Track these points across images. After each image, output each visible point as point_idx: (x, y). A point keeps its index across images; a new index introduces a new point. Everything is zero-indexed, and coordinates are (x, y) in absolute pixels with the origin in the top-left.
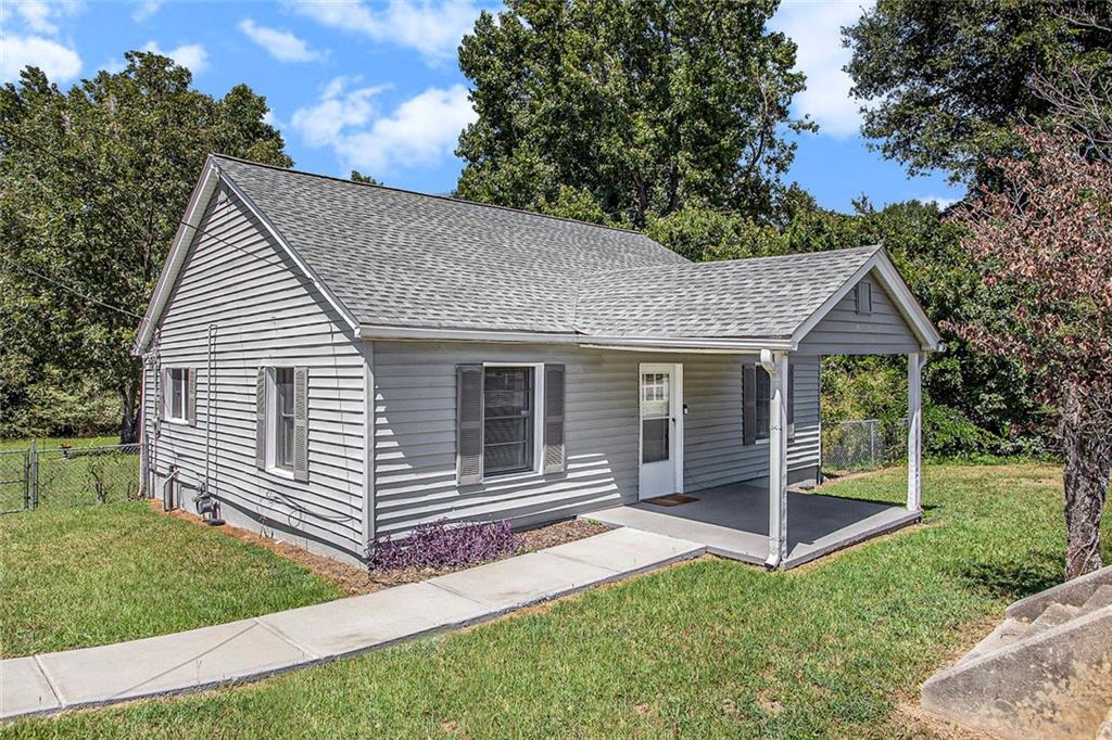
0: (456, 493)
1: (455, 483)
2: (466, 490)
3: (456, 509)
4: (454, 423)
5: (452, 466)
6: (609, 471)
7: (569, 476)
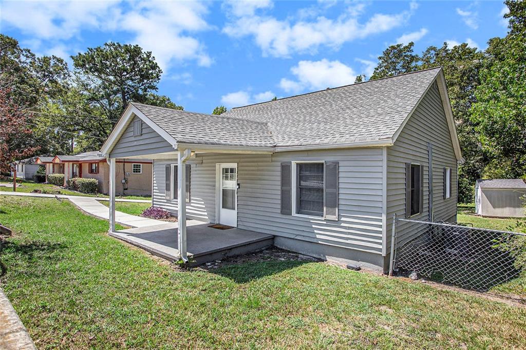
0: (166, 201)
3: (165, 205)
4: (165, 181)
5: (164, 193)
6: (204, 206)
7: (192, 204)
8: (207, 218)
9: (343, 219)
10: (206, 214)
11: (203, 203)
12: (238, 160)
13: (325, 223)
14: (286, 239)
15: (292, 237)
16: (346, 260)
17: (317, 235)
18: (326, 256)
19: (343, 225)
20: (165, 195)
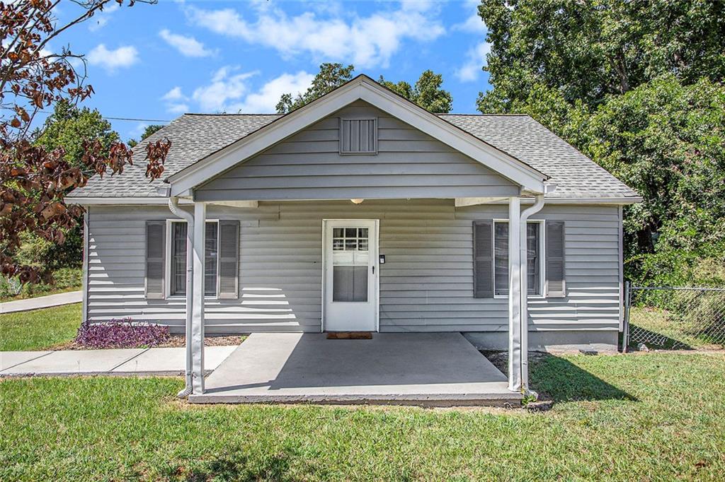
0: (146, 303)
1: (143, 296)
2: (152, 302)
3: (145, 313)
4: (144, 258)
5: (143, 285)
6: (287, 303)
7: (244, 303)
8: (297, 324)
9: (570, 294)
10: (293, 316)
11: (284, 296)
12: (379, 214)
13: (546, 302)
14: (481, 334)
15: (494, 330)
16: (574, 346)
17: (534, 321)
18: (546, 347)
19: (570, 301)
20: (143, 289)
